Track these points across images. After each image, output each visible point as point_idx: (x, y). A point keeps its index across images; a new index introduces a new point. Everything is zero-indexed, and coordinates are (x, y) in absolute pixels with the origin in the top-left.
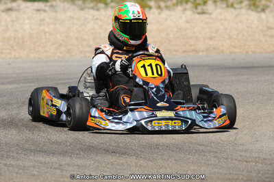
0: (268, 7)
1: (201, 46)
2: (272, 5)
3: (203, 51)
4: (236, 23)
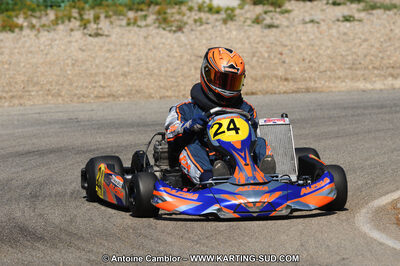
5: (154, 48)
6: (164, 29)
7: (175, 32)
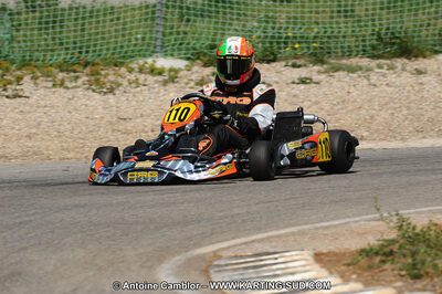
0: (120, 85)
1: (13, 148)
2: (125, 83)
3: (16, 158)
4: (70, 112)
5: (76, 109)
6: (94, 91)
7: (105, 93)
